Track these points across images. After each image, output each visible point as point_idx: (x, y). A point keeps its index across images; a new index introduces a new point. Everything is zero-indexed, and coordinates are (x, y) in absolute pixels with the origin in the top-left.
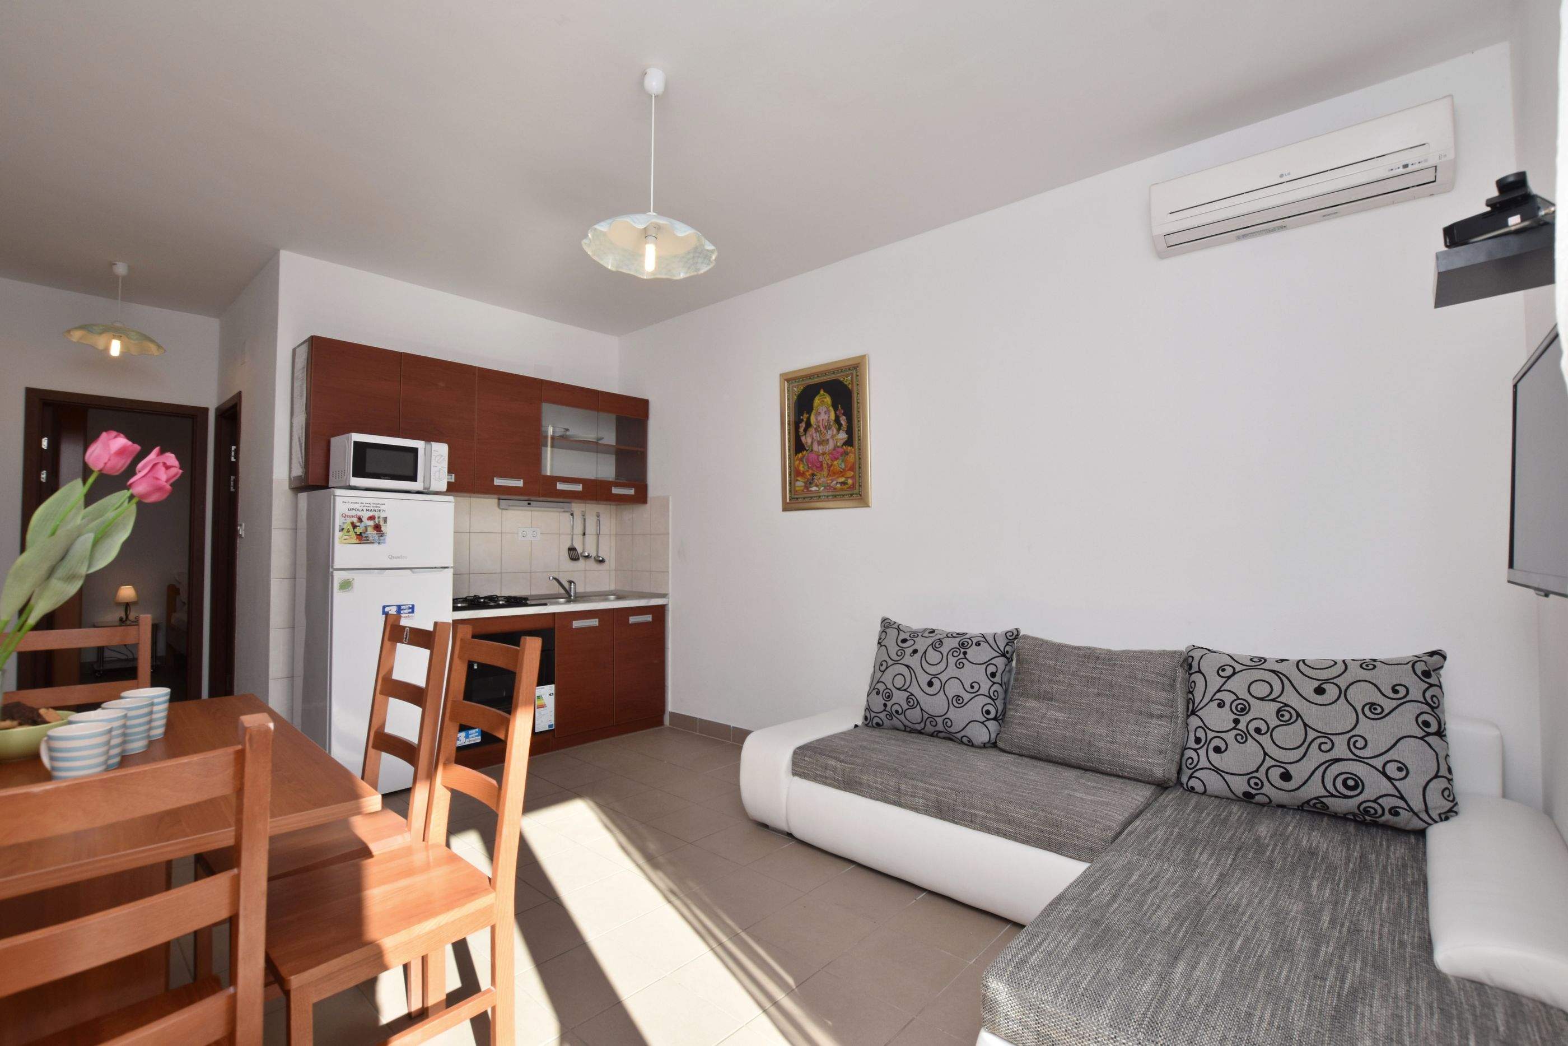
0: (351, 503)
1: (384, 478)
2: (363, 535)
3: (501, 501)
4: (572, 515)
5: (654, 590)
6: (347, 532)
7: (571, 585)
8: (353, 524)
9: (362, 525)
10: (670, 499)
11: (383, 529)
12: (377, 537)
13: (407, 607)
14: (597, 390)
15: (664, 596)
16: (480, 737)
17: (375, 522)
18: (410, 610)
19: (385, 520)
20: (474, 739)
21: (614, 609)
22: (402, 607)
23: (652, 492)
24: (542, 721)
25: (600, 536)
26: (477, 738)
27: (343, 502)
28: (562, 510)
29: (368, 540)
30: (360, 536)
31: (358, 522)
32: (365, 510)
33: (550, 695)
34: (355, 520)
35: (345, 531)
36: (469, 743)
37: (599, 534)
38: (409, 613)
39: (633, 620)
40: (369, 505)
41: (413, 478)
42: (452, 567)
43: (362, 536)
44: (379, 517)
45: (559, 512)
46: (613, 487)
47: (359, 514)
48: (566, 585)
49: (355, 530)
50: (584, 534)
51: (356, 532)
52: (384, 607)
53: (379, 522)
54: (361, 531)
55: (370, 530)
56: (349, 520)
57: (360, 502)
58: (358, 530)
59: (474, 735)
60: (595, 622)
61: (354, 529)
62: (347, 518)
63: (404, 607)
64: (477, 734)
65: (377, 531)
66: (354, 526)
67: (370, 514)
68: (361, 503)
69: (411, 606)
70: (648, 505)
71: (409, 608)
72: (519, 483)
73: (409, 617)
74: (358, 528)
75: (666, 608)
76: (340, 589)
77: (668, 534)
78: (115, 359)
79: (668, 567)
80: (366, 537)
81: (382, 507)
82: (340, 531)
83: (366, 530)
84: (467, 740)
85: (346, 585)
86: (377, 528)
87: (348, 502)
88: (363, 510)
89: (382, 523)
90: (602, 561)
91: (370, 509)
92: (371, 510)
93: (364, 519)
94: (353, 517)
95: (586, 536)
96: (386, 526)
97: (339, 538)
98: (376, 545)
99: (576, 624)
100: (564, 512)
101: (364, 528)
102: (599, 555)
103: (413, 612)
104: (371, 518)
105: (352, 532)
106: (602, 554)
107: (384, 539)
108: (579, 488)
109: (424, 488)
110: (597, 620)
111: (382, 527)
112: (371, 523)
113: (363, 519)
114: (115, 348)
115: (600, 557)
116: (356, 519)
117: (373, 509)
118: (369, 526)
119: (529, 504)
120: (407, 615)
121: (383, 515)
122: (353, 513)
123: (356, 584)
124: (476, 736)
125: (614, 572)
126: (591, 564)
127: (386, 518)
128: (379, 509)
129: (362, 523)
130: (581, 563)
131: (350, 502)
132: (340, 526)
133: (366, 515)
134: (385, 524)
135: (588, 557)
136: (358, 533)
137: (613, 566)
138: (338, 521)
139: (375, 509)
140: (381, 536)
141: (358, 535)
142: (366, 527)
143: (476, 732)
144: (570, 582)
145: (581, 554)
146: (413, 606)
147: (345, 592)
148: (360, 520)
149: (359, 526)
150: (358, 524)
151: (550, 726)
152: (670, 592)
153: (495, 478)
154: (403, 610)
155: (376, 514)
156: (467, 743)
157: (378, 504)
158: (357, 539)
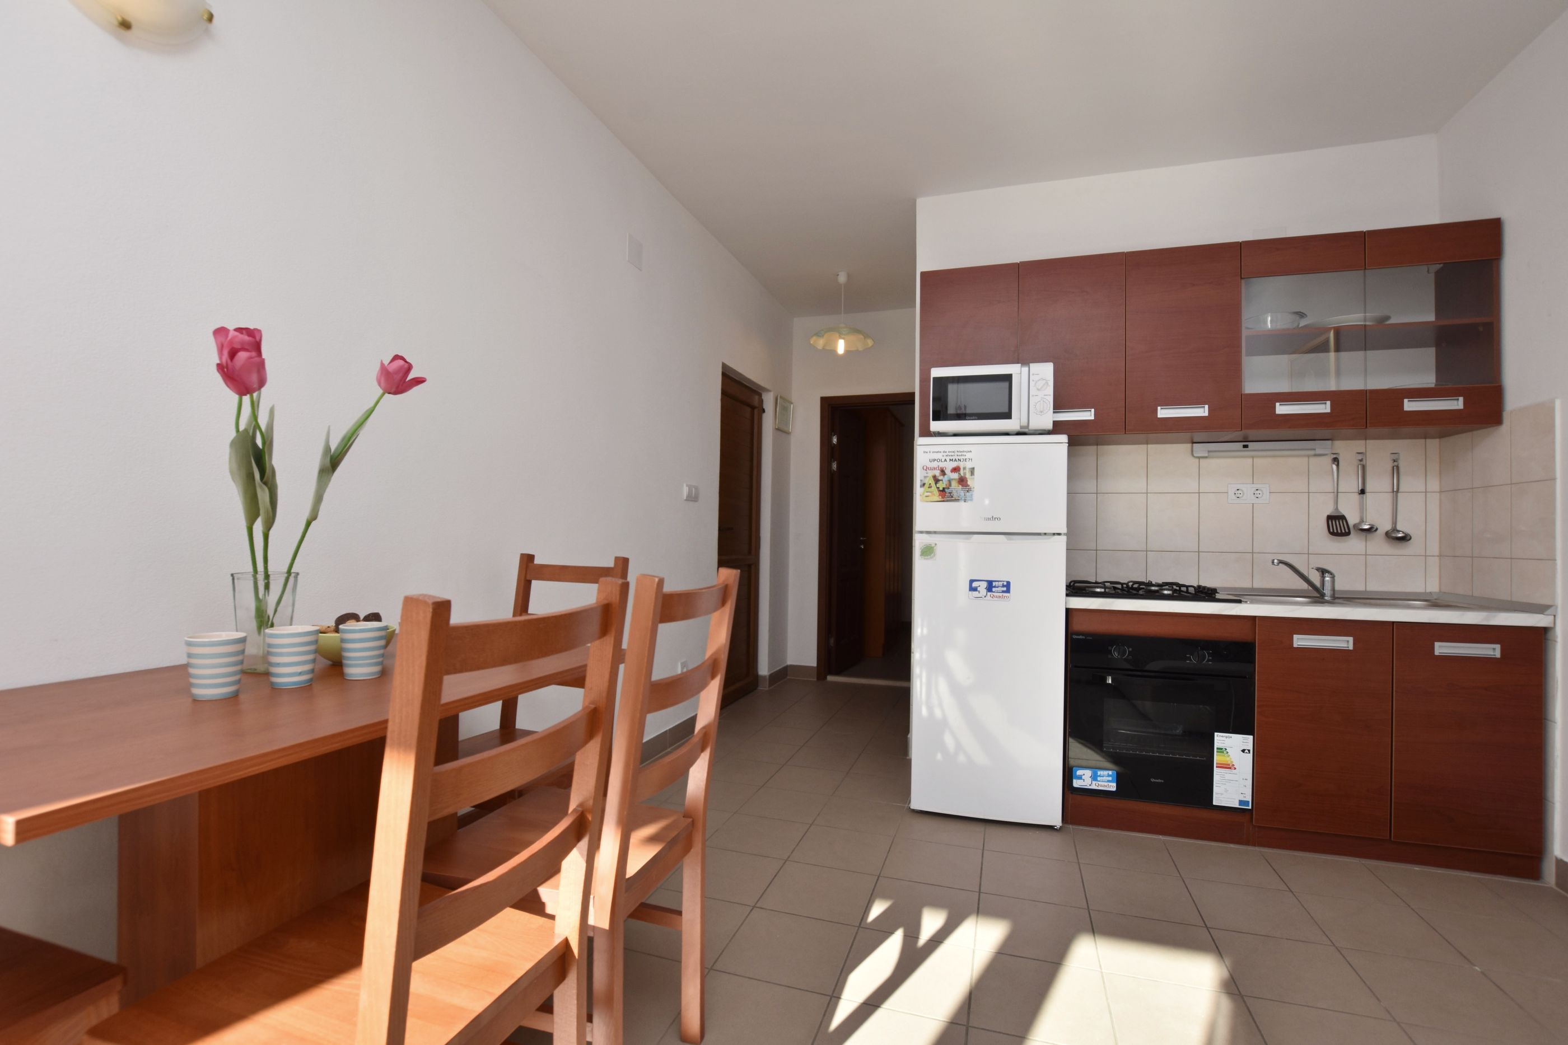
0: (933, 452)
1: (969, 418)
2: (946, 490)
3: (1194, 445)
4: (1336, 460)
5: (1519, 597)
6: (929, 488)
7: (1323, 577)
8: (934, 477)
9: (945, 479)
10: (1558, 404)
11: (969, 483)
12: (962, 494)
13: (1001, 584)
14: (1361, 232)
15: (1541, 609)
16: (1115, 785)
17: (960, 474)
18: (1005, 589)
19: (972, 471)
20: (1103, 783)
21: (1393, 623)
22: (994, 584)
23: (1513, 400)
24: (1226, 791)
25: (1399, 495)
26: (1110, 784)
27: (924, 452)
28: (1312, 452)
29: (952, 497)
30: (943, 492)
31: (940, 475)
32: (948, 460)
33: (1243, 751)
34: (937, 473)
35: (927, 486)
36: (1096, 788)
37: (1398, 491)
38: (1003, 592)
39: (1441, 648)
40: (953, 454)
41: (1008, 415)
42: (1064, 534)
43: (946, 492)
44: (964, 469)
45: (1308, 456)
46: (1406, 401)
47: (942, 465)
48: (1315, 578)
49: (938, 485)
50: (1363, 492)
51: (938, 488)
52: (972, 581)
53: (965, 474)
54: (945, 486)
55: (954, 484)
56: (931, 474)
57: (942, 451)
58: (941, 485)
59: (1105, 778)
60: (1345, 643)
61: (936, 484)
62: (928, 471)
63: (997, 583)
64: (1110, 778)
65: (963, 486)
66: (937, 480)
67: (954, 464)
68: (944, 452)
69: (1005, 583)
70: (1505, 428)
71: (1003, 586)
72: (1202, 412)
73: (1004, 597)
74: (941, 482)
75: (1550, 635)
76: (921, 555)
77: (1554, 479)
78: (841, 356)
79: (1552, 549)
80: (950, 493)
81: (968, 456)
82: (921, 487)
83: (950, 485)
84: (1094, 782)
85: (928, 551)
86: (962, 481)
87: (930, 452)
88: (945, 460)
89: (968, 476)
90: (1405, 538)
91: (954, 458)
92: (955, 460)
93: (948, 471)
94: (935, 469)
95: (1368, 497)
96: (974, 478)
97: (921, 495)
98: (962, 503)
99: (1300, 641)
100: (1316, 455)
101: (947, 483)
102: (1399, 528)
103: (1008, 591)
104: (956, 470)
105: (934, 488)
106: (1404, 527)
107: (972, 495)
108: (1324, 408)
109: (1021, 427)
110: (1351, 639)
111: (968, 480)
112: (955, 476)
113: (946, 471)
114: (841, 347)
115: (1399, 531)
116: (939, 471)
117: (957, 458)
118: (952, 479)
119: (1245, 446)
120: (1001, 594)
121: (969, 465)
122: (935, 464)
123: (939, 551)
124: (1109, 781)
125: (1437, 559)
126: (1378, 544)
127: (973, 468)
128: (964, 457)
129: (946, 476)
130: (1354, 544)
131: (932, 450)
132: (921, 480)
133: (949, 466)
134: (973, 477)
135: (1371, 530)
136: (941, 489)
137: (1434, 548)
138: (919, 475)
139: (959, 458)
140: (968, 491)
141: (940, 491)
142: (950, 481)
143: (1109, 776)
144: (1323, 572)
145: (1355, 526)
146: (1008, 583)
147: (927, 559)
148: (943, 472)
149: (942, 480)
150: (941, 478)
151: (1241, 802)
152: (1559, 601)
153: (1159, 408)
154: (995, 587)
155: (962, 465)
156: (1094, 787)
157: (963, 452)
158: (939, 495)
